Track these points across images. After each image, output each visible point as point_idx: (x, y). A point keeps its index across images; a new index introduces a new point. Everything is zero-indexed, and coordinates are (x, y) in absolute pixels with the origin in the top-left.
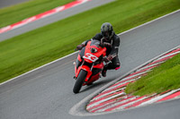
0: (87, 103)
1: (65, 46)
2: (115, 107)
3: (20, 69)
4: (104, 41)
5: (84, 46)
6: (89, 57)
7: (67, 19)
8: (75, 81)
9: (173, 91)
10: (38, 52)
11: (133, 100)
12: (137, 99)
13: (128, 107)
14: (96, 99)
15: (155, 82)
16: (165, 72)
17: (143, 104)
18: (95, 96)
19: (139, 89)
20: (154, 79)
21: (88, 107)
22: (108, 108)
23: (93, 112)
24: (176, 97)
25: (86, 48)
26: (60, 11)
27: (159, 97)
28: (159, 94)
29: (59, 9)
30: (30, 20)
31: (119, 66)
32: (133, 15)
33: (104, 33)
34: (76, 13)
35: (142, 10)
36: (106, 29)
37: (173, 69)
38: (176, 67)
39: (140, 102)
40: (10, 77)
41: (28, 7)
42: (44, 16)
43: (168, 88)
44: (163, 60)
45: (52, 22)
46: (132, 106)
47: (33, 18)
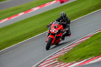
4: (62, 22)
7: (26, 19)
9: (85, 60)
11: (62, 65)
12: (65, 64)
14: (42, 64)
15: (75, 55)
16: (80, 49)
18: (41, 63)
19: (66, 59)
24: (87, 64)
25: (52, 26)
27: (77, 64)
28: (77, 62)
30: (5, 20)
34: (31, 16)
36: (62, 15)
37: (85, 47)
41: (4, 13)
42: (12, 18)
43: (82, 58)
44: (79, 42)
45: (16, 22)
47: (7, 19)
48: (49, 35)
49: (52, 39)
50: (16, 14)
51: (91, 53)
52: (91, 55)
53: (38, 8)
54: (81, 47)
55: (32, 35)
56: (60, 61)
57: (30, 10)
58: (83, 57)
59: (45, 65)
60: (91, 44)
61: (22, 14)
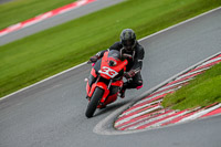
2: (150, 124)
3: (33, 77)
4: (124, 52)
5: (98, 58)
6: (106, 71)
9: (220, 105)
10: (55, 56)
11: (172, 115)
12: (177, 113)
13: (166, 124)
15: (199, 93)
16: (210, 81)
17: (184, 120)
18: (125, 110)
19: (179, 101)
20: (198, 88)
21: (117, 124)
22: (142, 124)
23: (123, 130)
25: (103, 60)
27: (204, 112)
28: (203, 107)
31: (141, 85)
32: (172, 10)
39: (181, 118)
40: (21, 86)
42: (63, 12)
43: (215, 100)
44: (208, 65)
46: (170, 122)
47: (49, 14)
48: (93, 82)
54: (212, 76)
56: (166, 107)
58: (216, 98)
59: (133, 114)
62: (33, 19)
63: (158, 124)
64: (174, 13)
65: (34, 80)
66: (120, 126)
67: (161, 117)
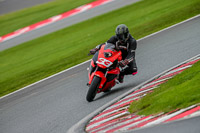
0: (87, 124)
1: (62, 60)
2: (118, 128)
3: (12, 86)
5: (97, 50)
6: (103, 62)
7: (64, 30)
8: (88, 88)
9: (182, 111)
10: (32, 67)
11: (138, 120)
12: (142, 118)
13: (132, 128)
14: (97, 119)
15: (162, 100)
16: (173, 89)
17: (149, 124)
18: (96, 116)
19: (144, 107)
20: (161, 96)
21: (88, 128)
22: (110, 128)
24: (186, 117)
25: (100, 52)
26: (57, 21)
27: (167, 117)
28: (166, 113)
29: (56, 18)
31: (136, 71)
32: (137, 25)
33: (119, 36)
35: (148, 19)
38: (186, 84)
44: (170, 75)
46: (136, 126)
47: (27, 29)
49: (100, 80)
50: (46, 19)
51: (194, 96)
52: (194, 100)
53: (89, 6)
54: (174, 85)
55: (76, 60)
56: (133, 113)
57: (73, 10)
58: (178, 105)
59: (102, 119)
60: (193, 79)
61: (58, 18)
62: (12, 33)
63: (125, 128)
64: (139, 27)
65: (14, 89)
66: (91, 130)
67: (128, 122)
